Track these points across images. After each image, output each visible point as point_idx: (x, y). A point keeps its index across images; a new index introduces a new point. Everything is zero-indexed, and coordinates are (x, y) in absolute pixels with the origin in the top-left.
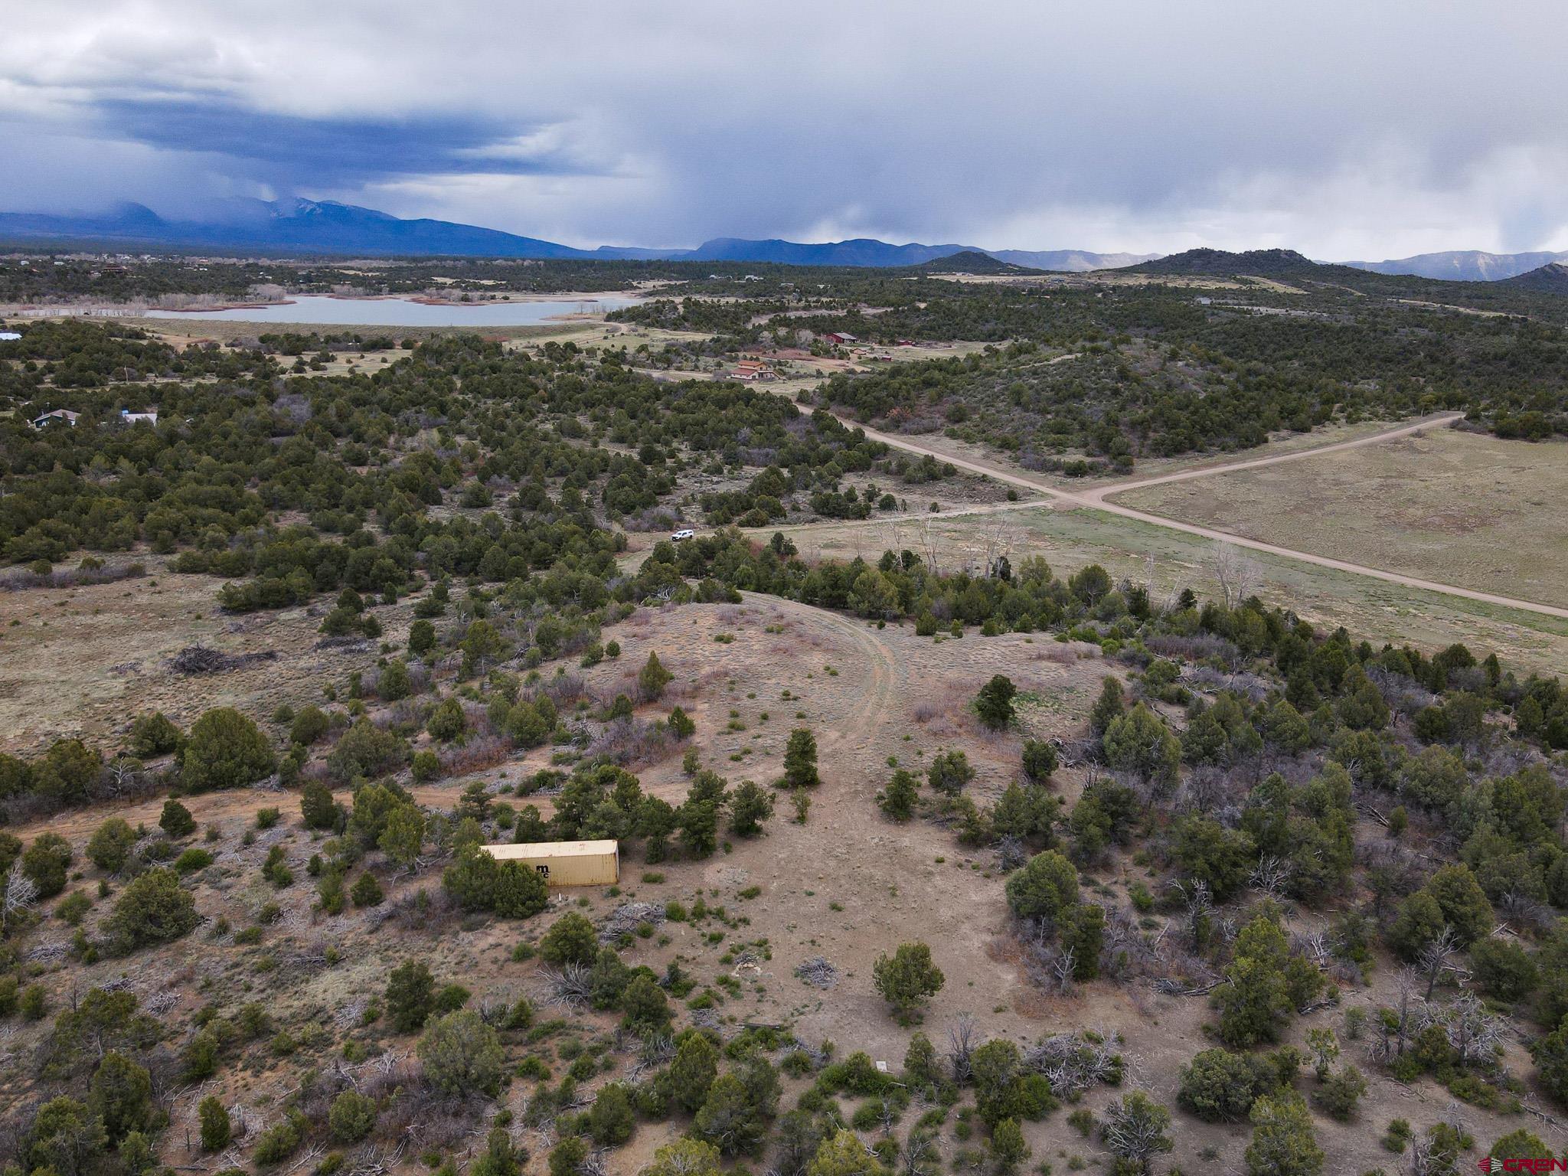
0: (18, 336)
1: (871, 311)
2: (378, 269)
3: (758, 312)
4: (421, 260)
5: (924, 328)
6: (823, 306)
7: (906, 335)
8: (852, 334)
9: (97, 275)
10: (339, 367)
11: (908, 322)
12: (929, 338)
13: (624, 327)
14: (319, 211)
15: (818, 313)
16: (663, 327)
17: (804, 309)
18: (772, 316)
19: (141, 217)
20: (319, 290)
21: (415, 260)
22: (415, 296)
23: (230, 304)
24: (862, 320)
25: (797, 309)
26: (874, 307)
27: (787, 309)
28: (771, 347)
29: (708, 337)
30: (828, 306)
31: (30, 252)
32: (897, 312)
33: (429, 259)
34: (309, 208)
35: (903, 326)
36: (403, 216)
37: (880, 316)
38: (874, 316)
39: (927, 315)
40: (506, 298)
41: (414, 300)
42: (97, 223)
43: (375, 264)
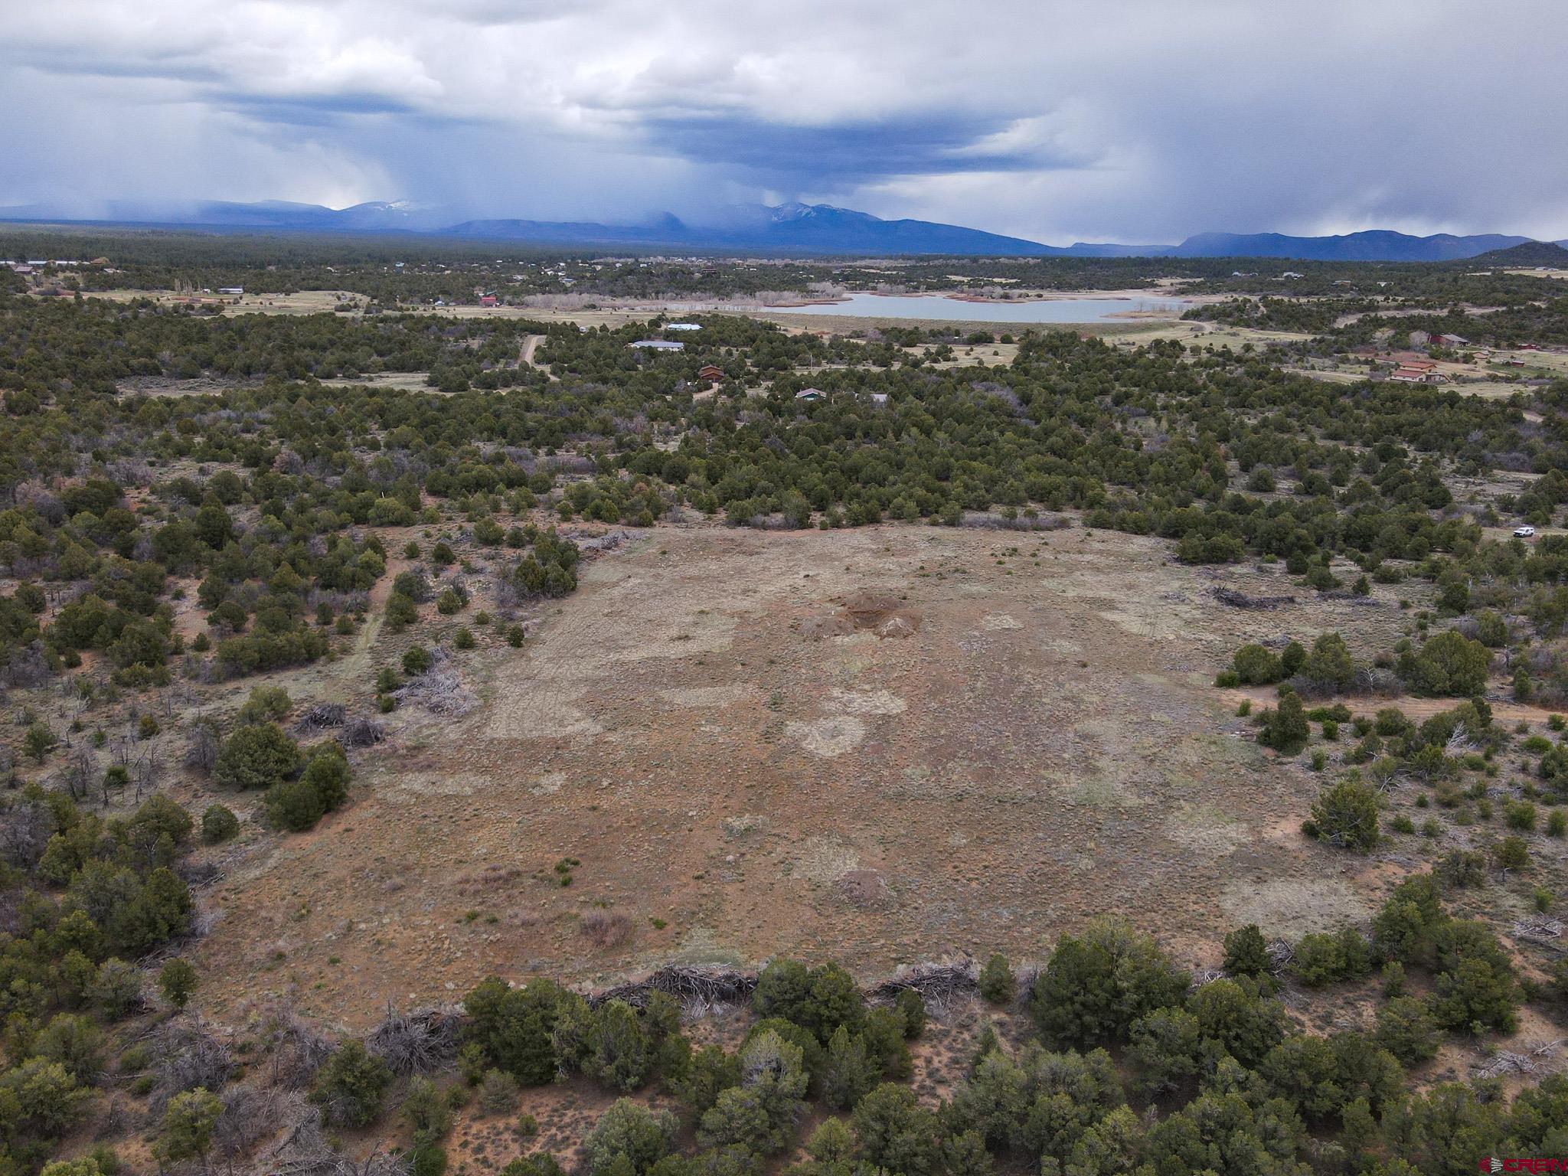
0: (696, 327)
1: (1476, 311)
2: (895, 268)
3: (1345, 311)
4: (928, 259)
5: (1549, 330)
6: (1418, 305)
7: (1525, 339)
8: (1460, 335)
9: (697, 275)
10: (964, 357)
11: (1526, 322)
12: (1558, 342)
13: (1208, 326)
14: (814, 214)
15: (1416, 312)
16: (1249, 326)
17: (1397, 308)
18: (1360, 316)
19: (672, 225)
20: (863, 288)
21: (921, 259)
22: (951, 293)
23: (807, 300)
24: (1469, 321)
25: (1388, 309)
26: (1480, 306)
27: (1377, 308)
28: (1383, 349)
29: (1310, 337)
30: (1424, 305)
31: (620, 256)
32: (1510, 311)
33: (936, 258)
34: (806, 211)
35: (1521, 327)
36: (885, 217)
37: (1489, 317)
38: (1482, 316)
39: (1551, 316)
40: (1040, 296)
41: (952, 297)
42: (637, 231)
43: (885, 263)
